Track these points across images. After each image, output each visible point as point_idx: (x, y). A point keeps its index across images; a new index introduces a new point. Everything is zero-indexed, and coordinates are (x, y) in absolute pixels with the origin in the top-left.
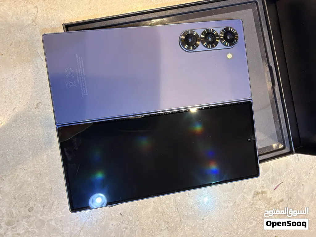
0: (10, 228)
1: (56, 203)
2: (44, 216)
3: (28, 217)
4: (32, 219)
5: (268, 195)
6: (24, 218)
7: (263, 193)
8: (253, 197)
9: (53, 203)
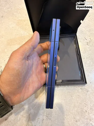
0: (92, 120)
1: (85, 102)
2: (89, 107)
3: (89, 113)
4: (89, 112)
5: (88, 42)
6: (89, 115)
7: (87, 43)
8: (88, 45)
9: (84, 103)
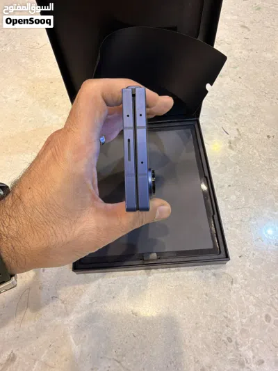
7: (230, 143)
9: (224, 317)
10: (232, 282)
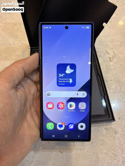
5: (111, 56)
10: (116, 133)
